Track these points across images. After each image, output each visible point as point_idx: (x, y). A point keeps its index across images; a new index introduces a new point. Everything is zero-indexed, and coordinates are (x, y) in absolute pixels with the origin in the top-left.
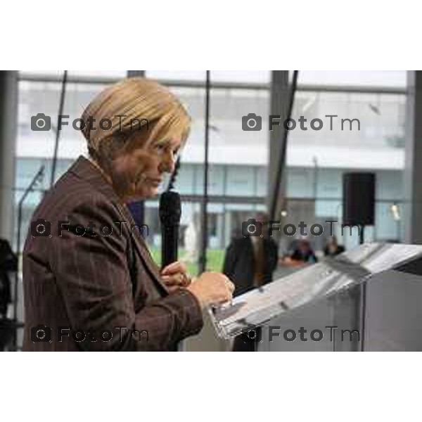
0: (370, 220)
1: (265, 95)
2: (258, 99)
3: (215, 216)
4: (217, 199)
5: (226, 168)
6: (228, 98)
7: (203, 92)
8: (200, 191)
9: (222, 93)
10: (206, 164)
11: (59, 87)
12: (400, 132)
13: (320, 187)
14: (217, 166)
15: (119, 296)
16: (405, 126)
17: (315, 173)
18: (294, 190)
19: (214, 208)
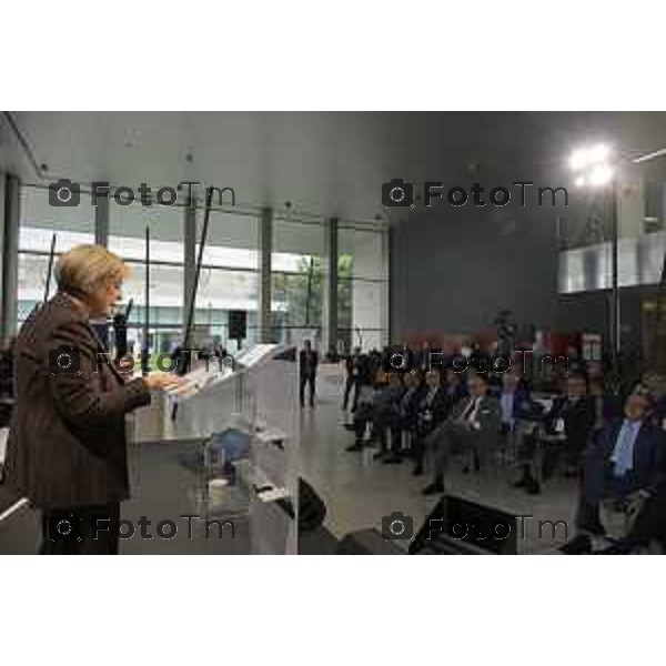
0: (244, 336)
1: (182, 269)
3: (152, 335)
4: (156, 326)
6: (159, 270)
7: (144, 266)
8: (143, 321)
9: (155, 266)
10: (147, 307)
11: (47, 258)
12: (254, 291)
13: (212, 319)
14: (153, 308)
15: (90, 381)
16: (258, 288)
17: (210, 312)
18: (199, 320)
19: (151, 331)
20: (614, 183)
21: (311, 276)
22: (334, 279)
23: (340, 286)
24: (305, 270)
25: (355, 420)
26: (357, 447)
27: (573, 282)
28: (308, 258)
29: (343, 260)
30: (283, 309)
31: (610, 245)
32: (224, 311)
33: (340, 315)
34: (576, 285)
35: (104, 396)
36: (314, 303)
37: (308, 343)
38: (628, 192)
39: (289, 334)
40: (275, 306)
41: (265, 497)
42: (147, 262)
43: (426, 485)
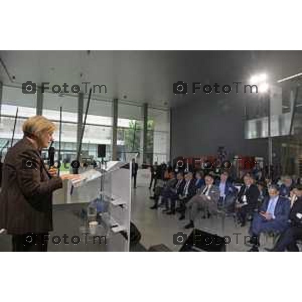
0: (105, 156)
1: (76, 125)
2: (73, 126)
3: (62, 155)
4: (63, 151)
5: (65, 143)
7: (59, 123)
8: (59, 149)
9: (64, 124)
10: (60, 142)
11: (14, 119)
12: (109, 135)
13: (90, 148)
14: (62, 143)
15: (36, 176)
17: (89, 145)
18: (84, 149)
19: (62, 153)
20: (269, 91)
21: (135, 129)
22: (146, 131)
23: (148, 134)
24: (132, 127)
25: (155, 195)
26: (155, 207)
27: (251, 134)
28: (134, 121)
29: (150, 122)
30: (122, 144)
31: (267, 118)
32: (96, 144)
33: (148, 147)
34: (252, 136)
35: (42, 184)
36: (136, 141)
37: (134, 160)
38: (275, 95)
39: (125, 156)
40: (119, 143)
41: (115, 230)
42: (61, 122)
43: (186, 224)
